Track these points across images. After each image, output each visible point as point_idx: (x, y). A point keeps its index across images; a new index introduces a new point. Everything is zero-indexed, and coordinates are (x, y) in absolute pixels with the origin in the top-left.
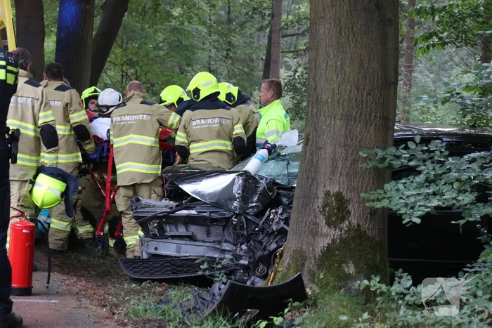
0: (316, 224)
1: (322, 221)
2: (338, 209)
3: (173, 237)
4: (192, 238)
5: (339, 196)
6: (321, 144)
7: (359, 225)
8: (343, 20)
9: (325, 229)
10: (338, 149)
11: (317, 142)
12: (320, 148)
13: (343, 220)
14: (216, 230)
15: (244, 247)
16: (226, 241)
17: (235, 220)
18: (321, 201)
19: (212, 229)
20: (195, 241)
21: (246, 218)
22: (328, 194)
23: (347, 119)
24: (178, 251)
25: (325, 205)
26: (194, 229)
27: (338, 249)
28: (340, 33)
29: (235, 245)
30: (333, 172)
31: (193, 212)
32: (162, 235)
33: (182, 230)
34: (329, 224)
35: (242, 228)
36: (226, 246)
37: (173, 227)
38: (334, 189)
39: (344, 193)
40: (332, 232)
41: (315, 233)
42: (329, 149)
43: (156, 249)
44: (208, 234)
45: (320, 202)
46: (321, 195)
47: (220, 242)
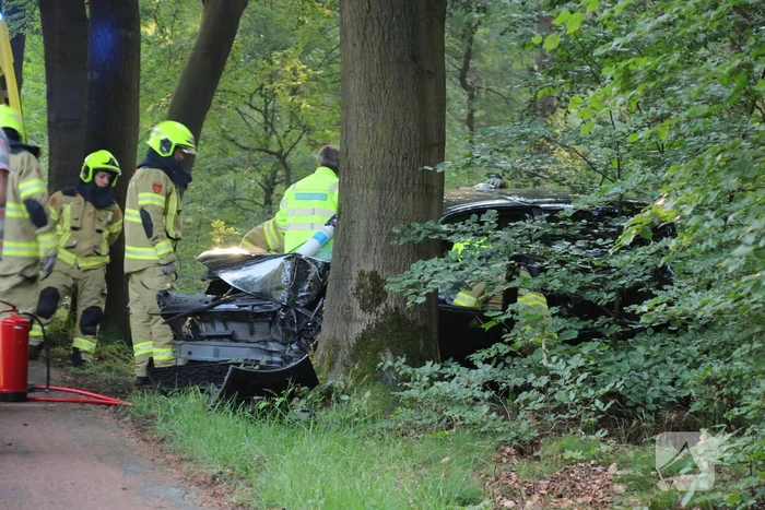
0: (349, 308)
1: (356, 304)
2: (373, 290)
3: (210, 338)
4: (232, 338)
5: (374, 276)
6: (354, 217)
7: (396, 308)
8: (373, 75)
9: (359, 313)
10: (372, 222)
11: (349, 216)
12: (352, 222)
13: (379, 302)
14: (261, 327)
15: (294, 347)
16: (273, 340)
17: (282, 314)
18: (354, 281)
19: (256, 326)
20: (237, 341)
21: (297, 312)
22: (362, 274)
23: (381, 187)
24: (216, 355)
25: (360, 286)
26: (233, 327)
27: (374, 336)
28: (370, 91)
29: (285, 344)
30: (367, 249)
31: (233, 306)
32: (197, 336)
33: (220, 329)
34: (363, 308)
35: (292, 323)
36: (273, 347)
37: (209, 326)
38: (368, 268)
39: (380, 273)
40: (368, 316)
41: (348, 319)
42: (363, 223)
43: (190, 353)
44: (252, 333)
45: (353, 284)
46: (355, 275)
47: (265, 342)
